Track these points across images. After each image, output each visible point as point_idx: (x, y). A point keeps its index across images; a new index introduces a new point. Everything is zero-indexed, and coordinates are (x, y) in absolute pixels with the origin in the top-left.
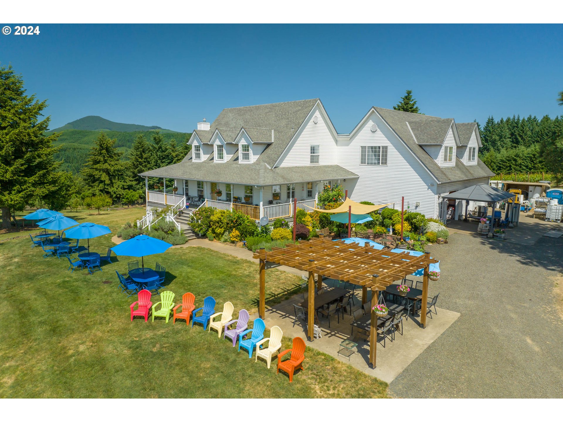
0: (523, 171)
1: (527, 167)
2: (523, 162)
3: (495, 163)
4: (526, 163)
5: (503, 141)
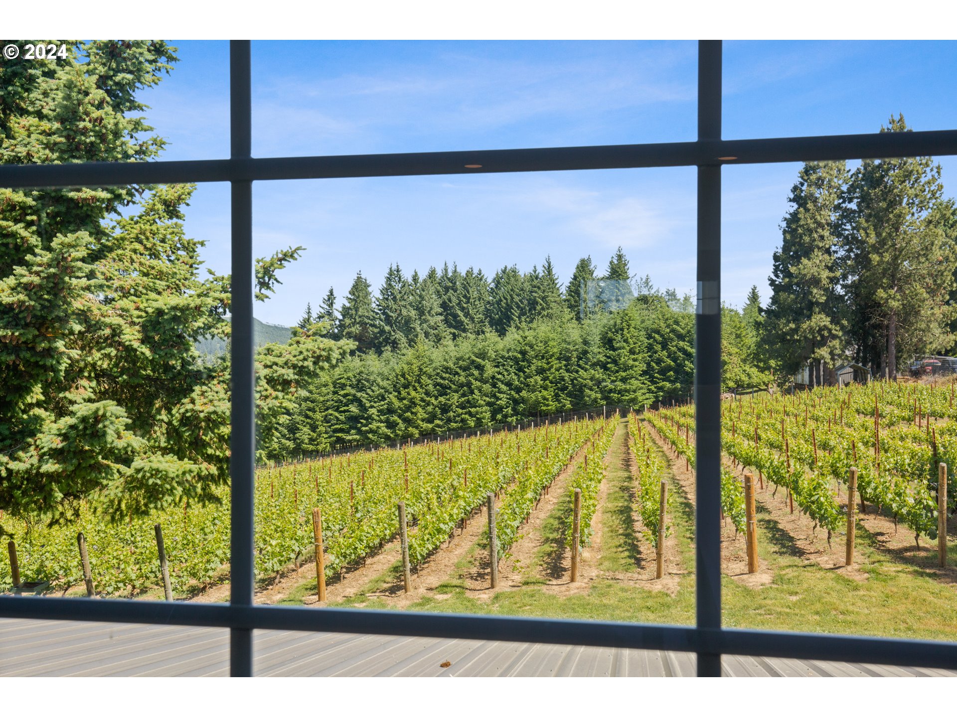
0: (502, 396)
1: (509, 384)
2: (499, 373)
3: (430, 377)
4: (505, 373)
5: (426, 321)
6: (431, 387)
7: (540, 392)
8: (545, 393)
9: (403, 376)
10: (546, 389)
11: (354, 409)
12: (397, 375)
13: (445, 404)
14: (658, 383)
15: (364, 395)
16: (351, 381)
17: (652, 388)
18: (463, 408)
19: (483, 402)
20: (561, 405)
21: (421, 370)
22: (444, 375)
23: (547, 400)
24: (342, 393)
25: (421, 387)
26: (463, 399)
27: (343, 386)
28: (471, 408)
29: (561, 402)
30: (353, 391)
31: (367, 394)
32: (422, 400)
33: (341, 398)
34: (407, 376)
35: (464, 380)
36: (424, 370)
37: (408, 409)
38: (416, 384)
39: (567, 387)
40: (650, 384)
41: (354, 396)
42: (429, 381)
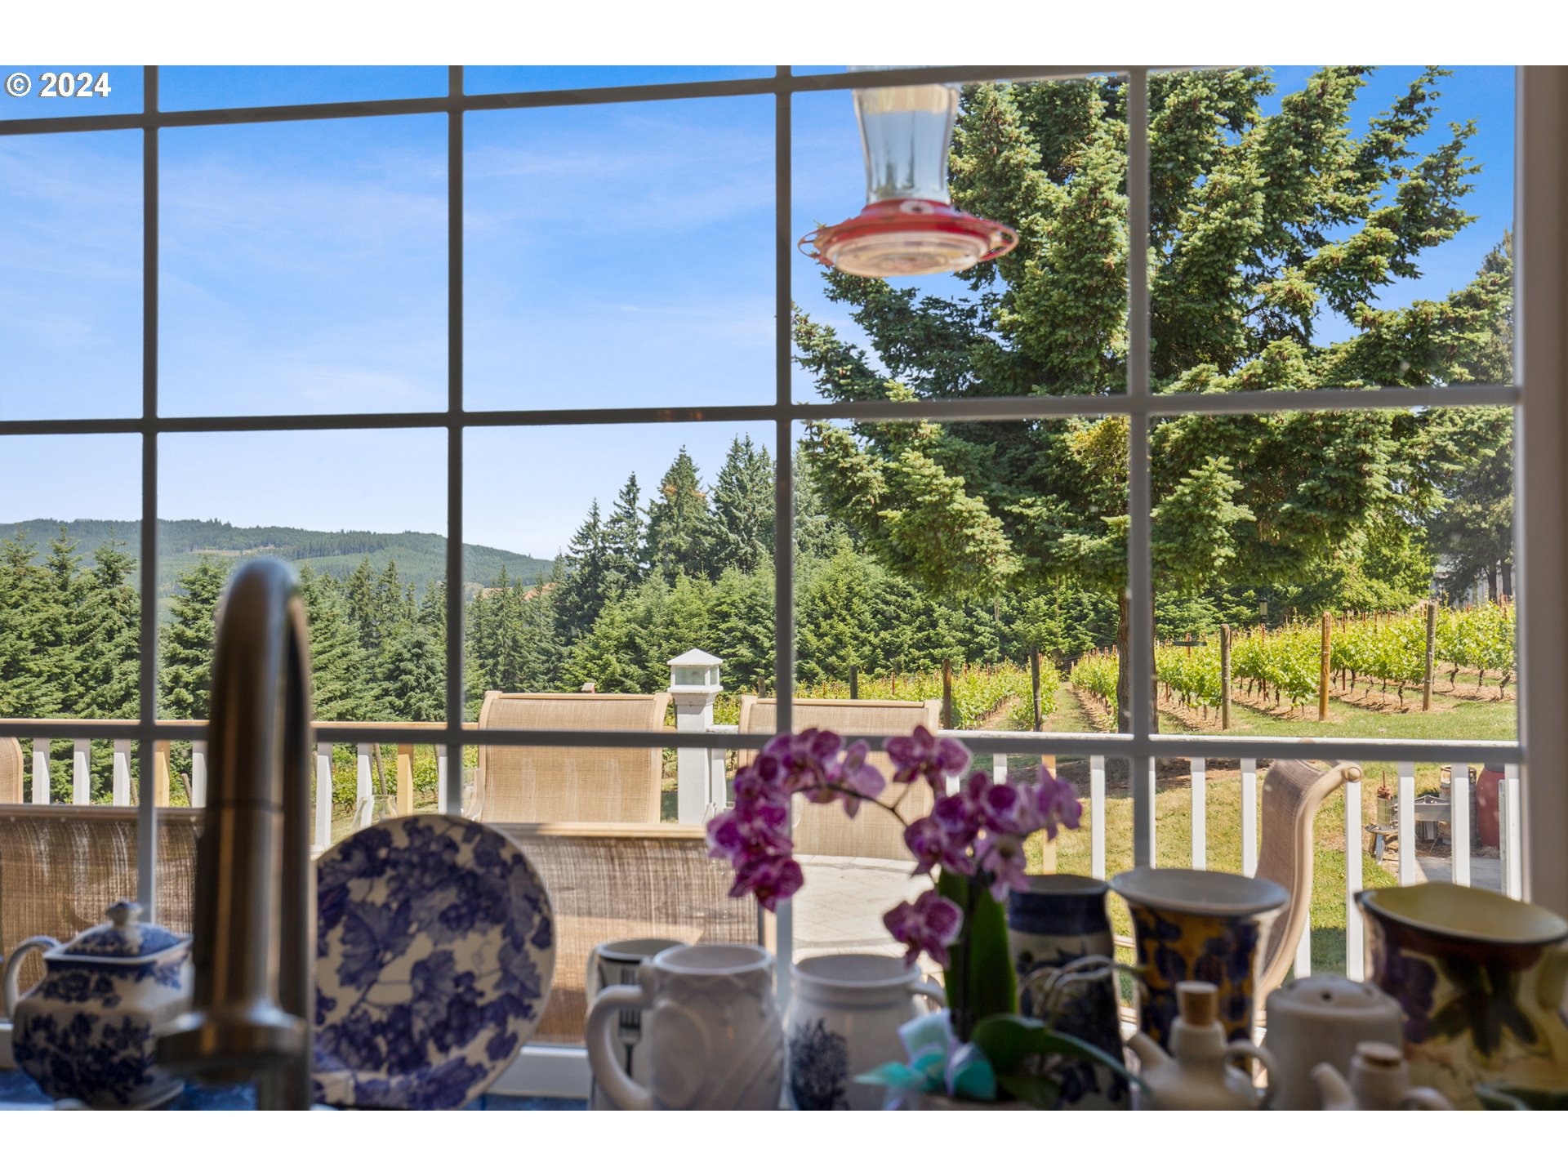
6: (867, 617)
7: (1044, 621)
8: (1052, 624)
9: (823, 598)
10: (1052, 618)
11: (745, 652)
12: (814, 597)
13: (891, 643)
14: (1229, 608)
15: (761, 629)
16: (736, 607)
17: (1220, 615)
18: (919, 649)
19: (951, 640)
20: (1077, 642)
21: (850, 589)
22: (889, 597)
23: (1055, 635)
24: (724, 626)
25: (852, 616)
26: (920, 635)
27: (725, 616)
28: (934, 648)
29: (1078, 639)
30: (741, 624)
31: (766, 627)
32: (856, 638)
33: (722, 634)
34: (829, 599)
35: (921, 604)
36: (857, 589)
37: (832, 650)
38: (844, 612)
39: (1086, 616)
40: (1215, 609)
41: (744, 631)
42: (865, 607)
